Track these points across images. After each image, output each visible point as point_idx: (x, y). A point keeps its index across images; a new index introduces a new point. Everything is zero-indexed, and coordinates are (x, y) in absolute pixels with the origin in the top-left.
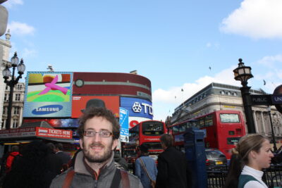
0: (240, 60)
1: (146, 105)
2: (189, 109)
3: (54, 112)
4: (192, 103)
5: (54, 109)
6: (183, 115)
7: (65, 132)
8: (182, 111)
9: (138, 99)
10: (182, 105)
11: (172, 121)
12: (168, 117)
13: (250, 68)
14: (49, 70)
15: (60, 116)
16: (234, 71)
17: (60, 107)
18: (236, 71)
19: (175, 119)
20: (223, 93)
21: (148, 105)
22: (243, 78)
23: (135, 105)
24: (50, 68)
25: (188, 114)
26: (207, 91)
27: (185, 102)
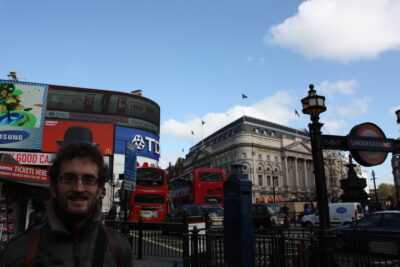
0: (311, 87)
1: (151, 140)
2: (210, 150)
3: (15, 141)
4: (214, 141)
5: (15, 137)
6: (200, 157)
7: (38, 172)
8: (200, 152)
9: (141, 131)
10: (201, 143)
11: (185, 165)
12: (179, 159)
13: (323, 98)
14: (11, 78)
15: (25, 148)
16: (303, 101)
17: (25, 135)
18: (304, 101)
19: (189, 163)
20: (257, 131)
21: (154, 140)
22: (314, 110)
23: (135, 139)
24: (13, 74)
25: (209, 156)
26: (237, 127)
27: (205, 140)
